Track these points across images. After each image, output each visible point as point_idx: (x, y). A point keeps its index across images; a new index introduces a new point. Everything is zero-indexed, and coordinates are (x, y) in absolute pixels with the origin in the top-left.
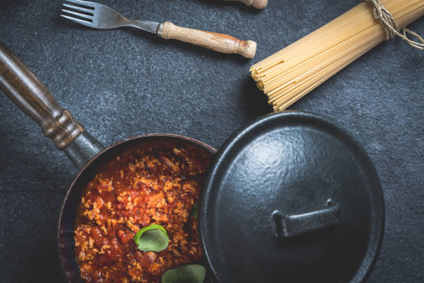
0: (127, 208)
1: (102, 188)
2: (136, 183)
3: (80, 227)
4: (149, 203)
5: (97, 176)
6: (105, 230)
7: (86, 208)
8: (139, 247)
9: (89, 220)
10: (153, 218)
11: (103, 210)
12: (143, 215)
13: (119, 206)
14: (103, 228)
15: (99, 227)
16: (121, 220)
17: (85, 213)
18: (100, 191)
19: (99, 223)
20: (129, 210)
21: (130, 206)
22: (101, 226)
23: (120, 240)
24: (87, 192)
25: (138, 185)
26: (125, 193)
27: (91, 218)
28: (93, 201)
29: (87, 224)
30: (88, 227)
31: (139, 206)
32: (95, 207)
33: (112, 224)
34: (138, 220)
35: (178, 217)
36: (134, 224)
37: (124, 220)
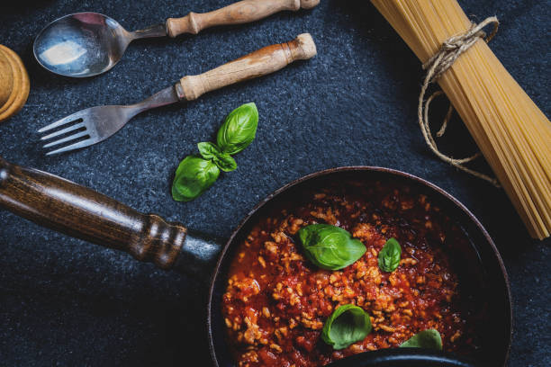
0: (293, 304)
1: (245, 294)
2: (287, 265)
3: (242, 359)
4: (318, 282)
5: (230, 282)
6: (278, 347)
7: (238, 331)
8: (335, 347)
9: (249, 344)
10: (334, 299)
11: (262, 322)
12: (318, 302)
13: (282, 307)
14: (274, 346)
15: (268, 347)
16: (293, 324)
17: (240, 337)
18: (245, 299)
19: (265, 341)
20: (296, 304)
21: (295, 299)
22: (269, 343)
23: (302, 348)
24: (228, 309)
25: (290, 266)
26: (280, 286)
27: (252, 340)
28: (242, 317)
29: (249, 351)
30: (252, 355)
31: (307, 294)
32: (249, 323)
33: (281, 333)
34: (316, 313)
35: (366, 282)
36: (311, 320)
37: (296, 320)
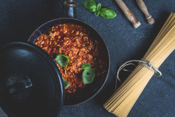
0: (64, 43)
1: (63, 30)
2: (74, 39)
3: (44, 35)
4: (72, 49)
5: (64, 25)
6: (51, 43)
7: (52, 31)
8: (56, 59)
9: (49, 35)
10: (69, 54)
11: (56, 37)
12: (67, 50)
13: (62, 41)
14: (51, 42)
15: (50, 41)
16: (58, 45)
17: (50, 32)
18: (61, 30)
19: (51, 40)
20: (64, 44)
21: (65, 44)
22: (51, 41)
23: (52, 50)
24: (57, 26)
25: (74, 40)
26: (68, 38)
27: (50, 35)
28: (56, 31)
29: (47, 36)
30: (46, 37)
31: (68, 47)
32: (55, 33)
33: (55, 43)
34: (63, 51)
35: (76, 62)
36: (61, 50)
37: (60, 46)
